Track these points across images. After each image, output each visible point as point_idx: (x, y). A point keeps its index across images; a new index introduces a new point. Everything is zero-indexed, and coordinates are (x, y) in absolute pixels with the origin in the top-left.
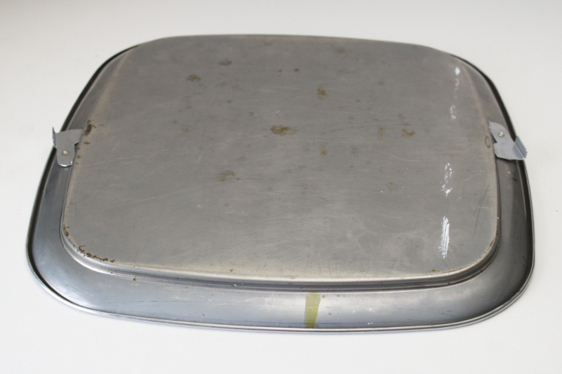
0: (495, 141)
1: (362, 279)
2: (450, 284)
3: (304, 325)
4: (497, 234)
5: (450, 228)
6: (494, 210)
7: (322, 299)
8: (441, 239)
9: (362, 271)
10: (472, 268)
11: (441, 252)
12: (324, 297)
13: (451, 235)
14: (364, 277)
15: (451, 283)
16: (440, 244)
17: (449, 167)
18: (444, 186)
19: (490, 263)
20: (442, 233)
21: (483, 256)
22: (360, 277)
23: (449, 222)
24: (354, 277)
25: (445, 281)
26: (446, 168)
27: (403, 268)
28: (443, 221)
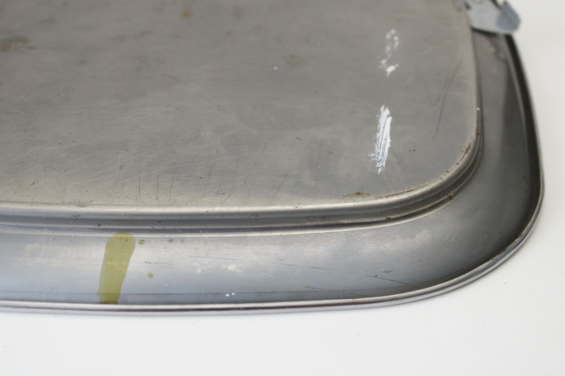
0: (468, 7)
1: (217, 209)
2: (389, 220)
3: (98, 299)
4: (477, 134)
5: (392, 125)
6: (471, 97)
7: (137, 246)
8: (376, 141)
9: (220, 193)
10: (431, 191)
11: (375, 163)
12: (142, 242)
13: (393, 133)
14: (223, 204)
15: (392, 217)
16: (373, 150)
17: (393, 36)
18: (384, 62)
19: (466, 184)
20: (377, 131)
21: (453, 170)
22: (214, 205)
23: (391, 114)
24: (202, 205)
25: (381, 214)
26: (388, 36)
27: (300, 189)
28: (380, 113)
